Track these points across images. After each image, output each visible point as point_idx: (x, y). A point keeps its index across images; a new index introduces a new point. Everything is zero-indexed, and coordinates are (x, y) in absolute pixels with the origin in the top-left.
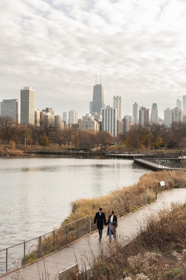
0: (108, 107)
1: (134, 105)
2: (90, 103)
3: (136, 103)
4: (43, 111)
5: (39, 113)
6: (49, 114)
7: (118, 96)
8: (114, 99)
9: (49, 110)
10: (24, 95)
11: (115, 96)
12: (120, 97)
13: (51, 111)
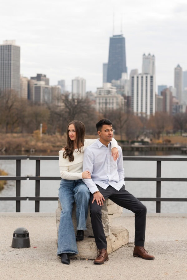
0: (134, 72)
1: (176, 69)
2: (104, 65)
3: (179, 66)
4: (32, 78)
5: (26, 83)
6: (42, 83)
7: (149, 54)
8: (143, 58)
9: (42, 78)
10: (4, 53)
11: (144, 55)
12: (153, 56)
13: (44, 78)
